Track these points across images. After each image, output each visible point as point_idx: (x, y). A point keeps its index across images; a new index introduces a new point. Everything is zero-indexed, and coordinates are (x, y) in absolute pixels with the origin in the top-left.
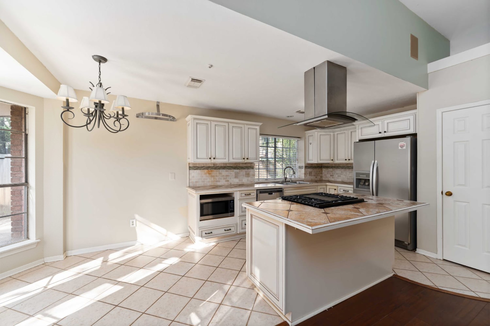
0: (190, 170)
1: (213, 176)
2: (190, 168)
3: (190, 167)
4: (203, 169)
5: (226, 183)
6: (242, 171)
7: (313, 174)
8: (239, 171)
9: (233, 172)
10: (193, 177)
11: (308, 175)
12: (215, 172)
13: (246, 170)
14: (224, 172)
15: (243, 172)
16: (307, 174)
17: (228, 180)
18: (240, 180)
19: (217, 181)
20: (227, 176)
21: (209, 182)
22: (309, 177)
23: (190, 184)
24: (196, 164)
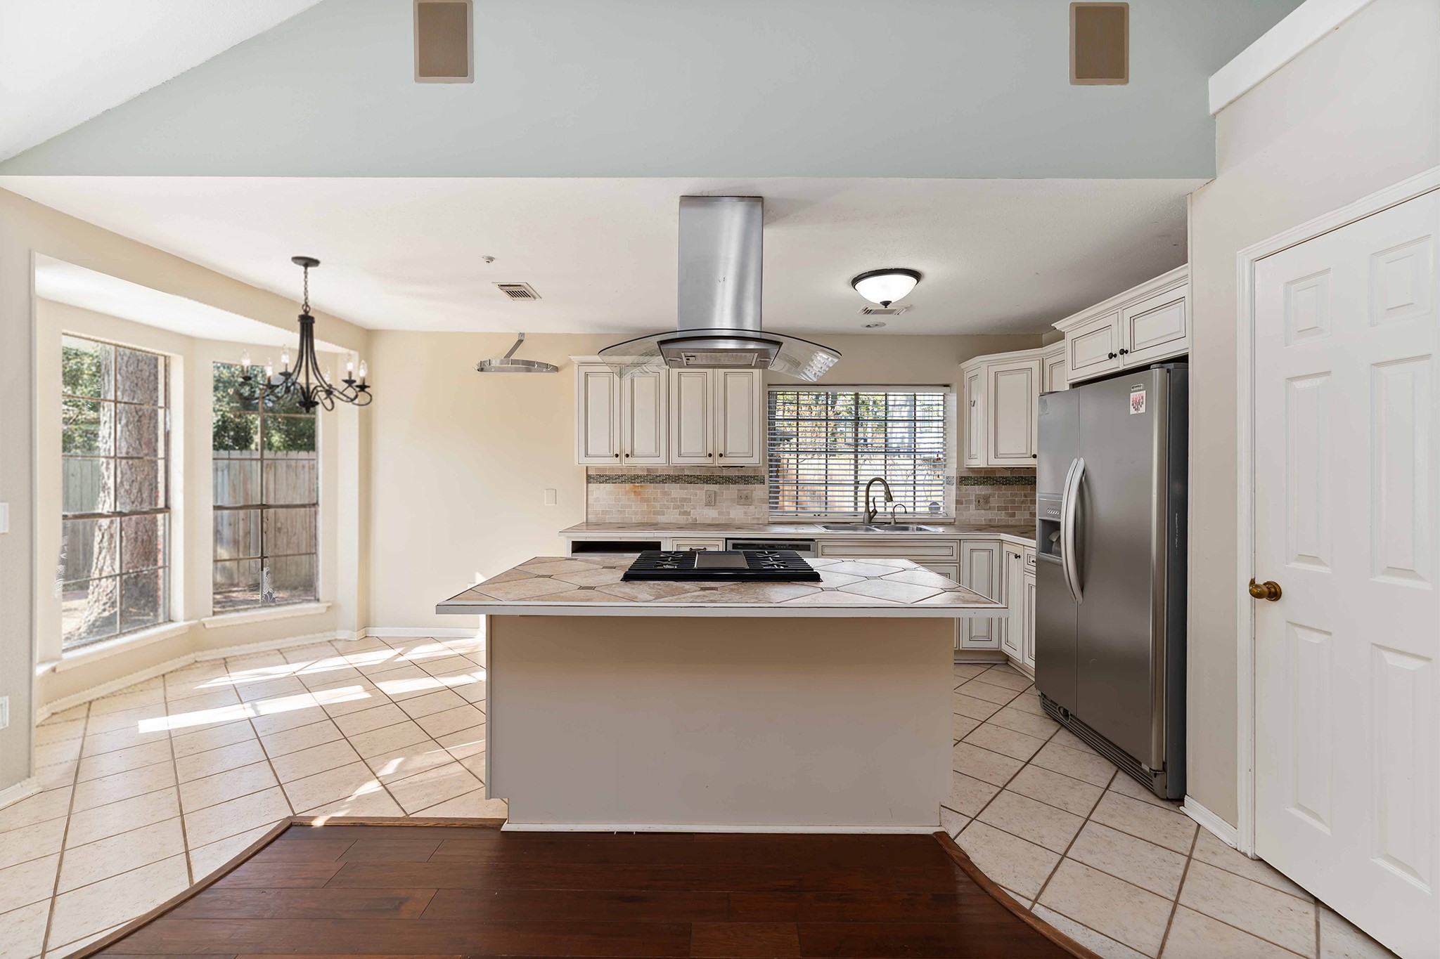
0: (588, 482)
1: (647, 500)
2: (589, 479)
3: (588, 477)
4: (622, 482)
5: (682, 520)
6: (728, 489)
7: (994, 502)
8: (719, 489)
9: (700, 492)
10: (597, 500)
11: (973, 506)
12: (651, 490)
13: (741, 486)
14: (676, 490)
15: (732, 490)
16: (969, 502)
17: (689, 510)
18: (720, 513)
19: (656, 513)
20: (683, 500)
21: (636, 513)
22: (974, 514)
23: (589, 516)
24: (605, 469)
